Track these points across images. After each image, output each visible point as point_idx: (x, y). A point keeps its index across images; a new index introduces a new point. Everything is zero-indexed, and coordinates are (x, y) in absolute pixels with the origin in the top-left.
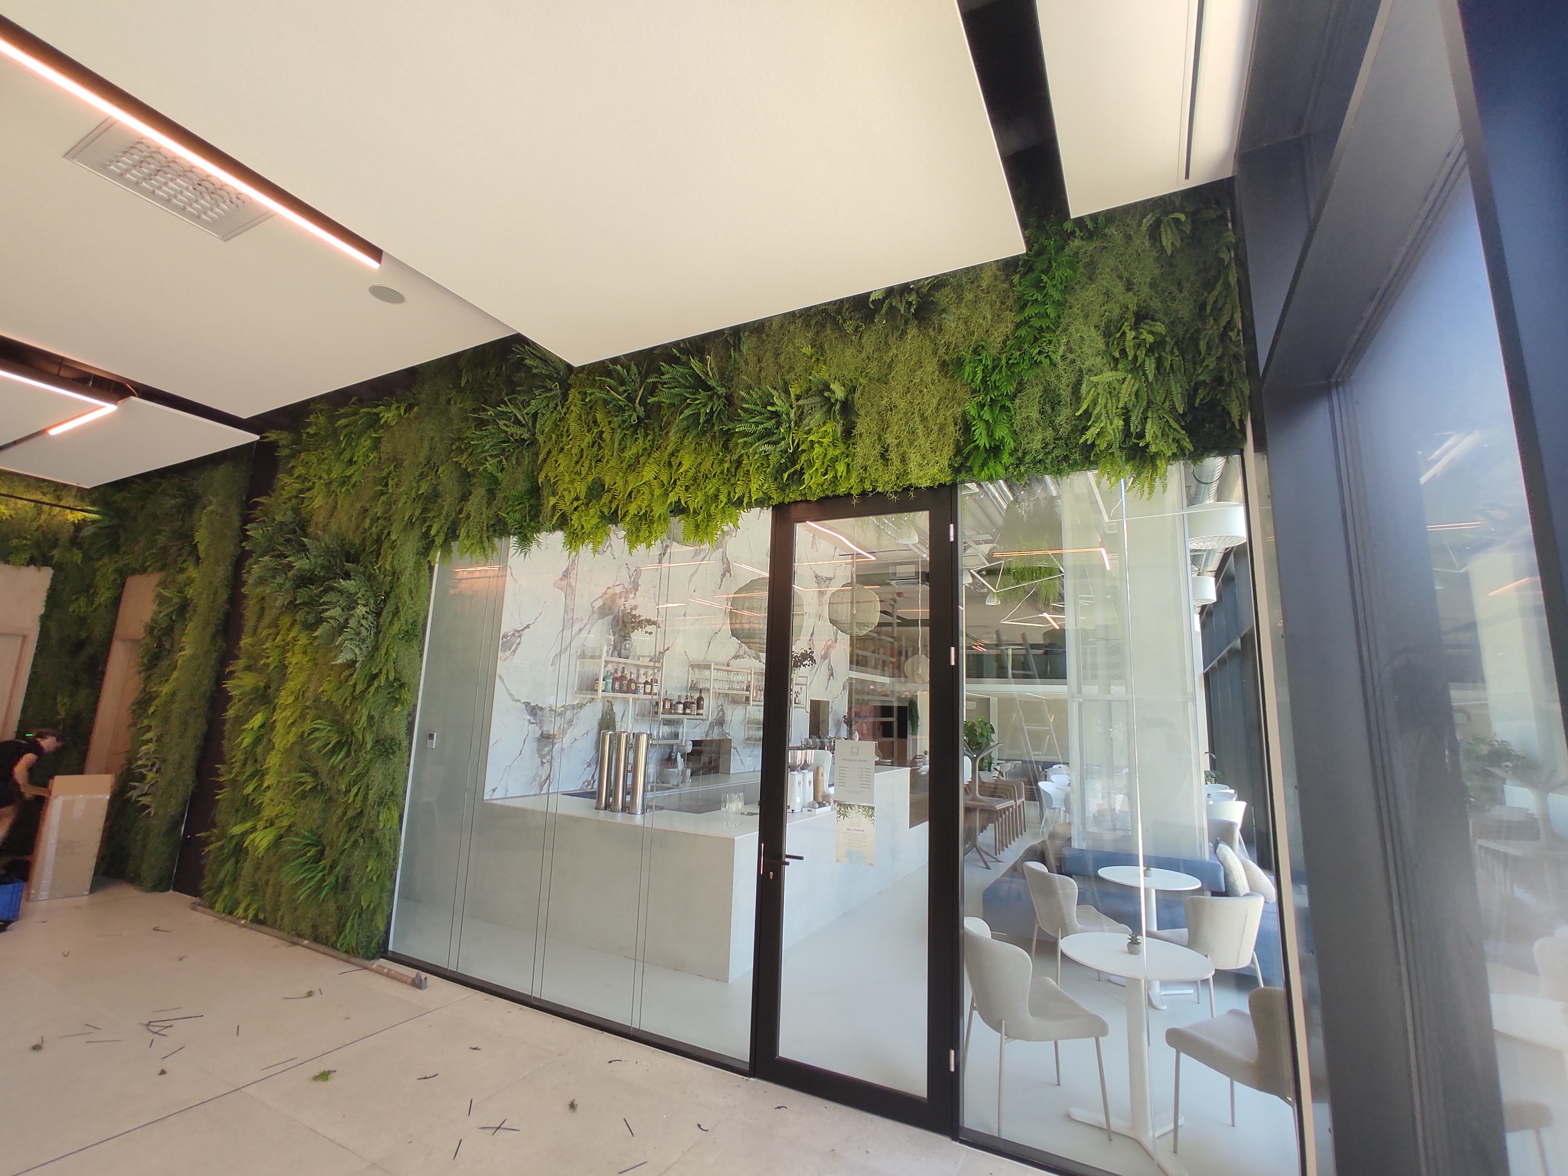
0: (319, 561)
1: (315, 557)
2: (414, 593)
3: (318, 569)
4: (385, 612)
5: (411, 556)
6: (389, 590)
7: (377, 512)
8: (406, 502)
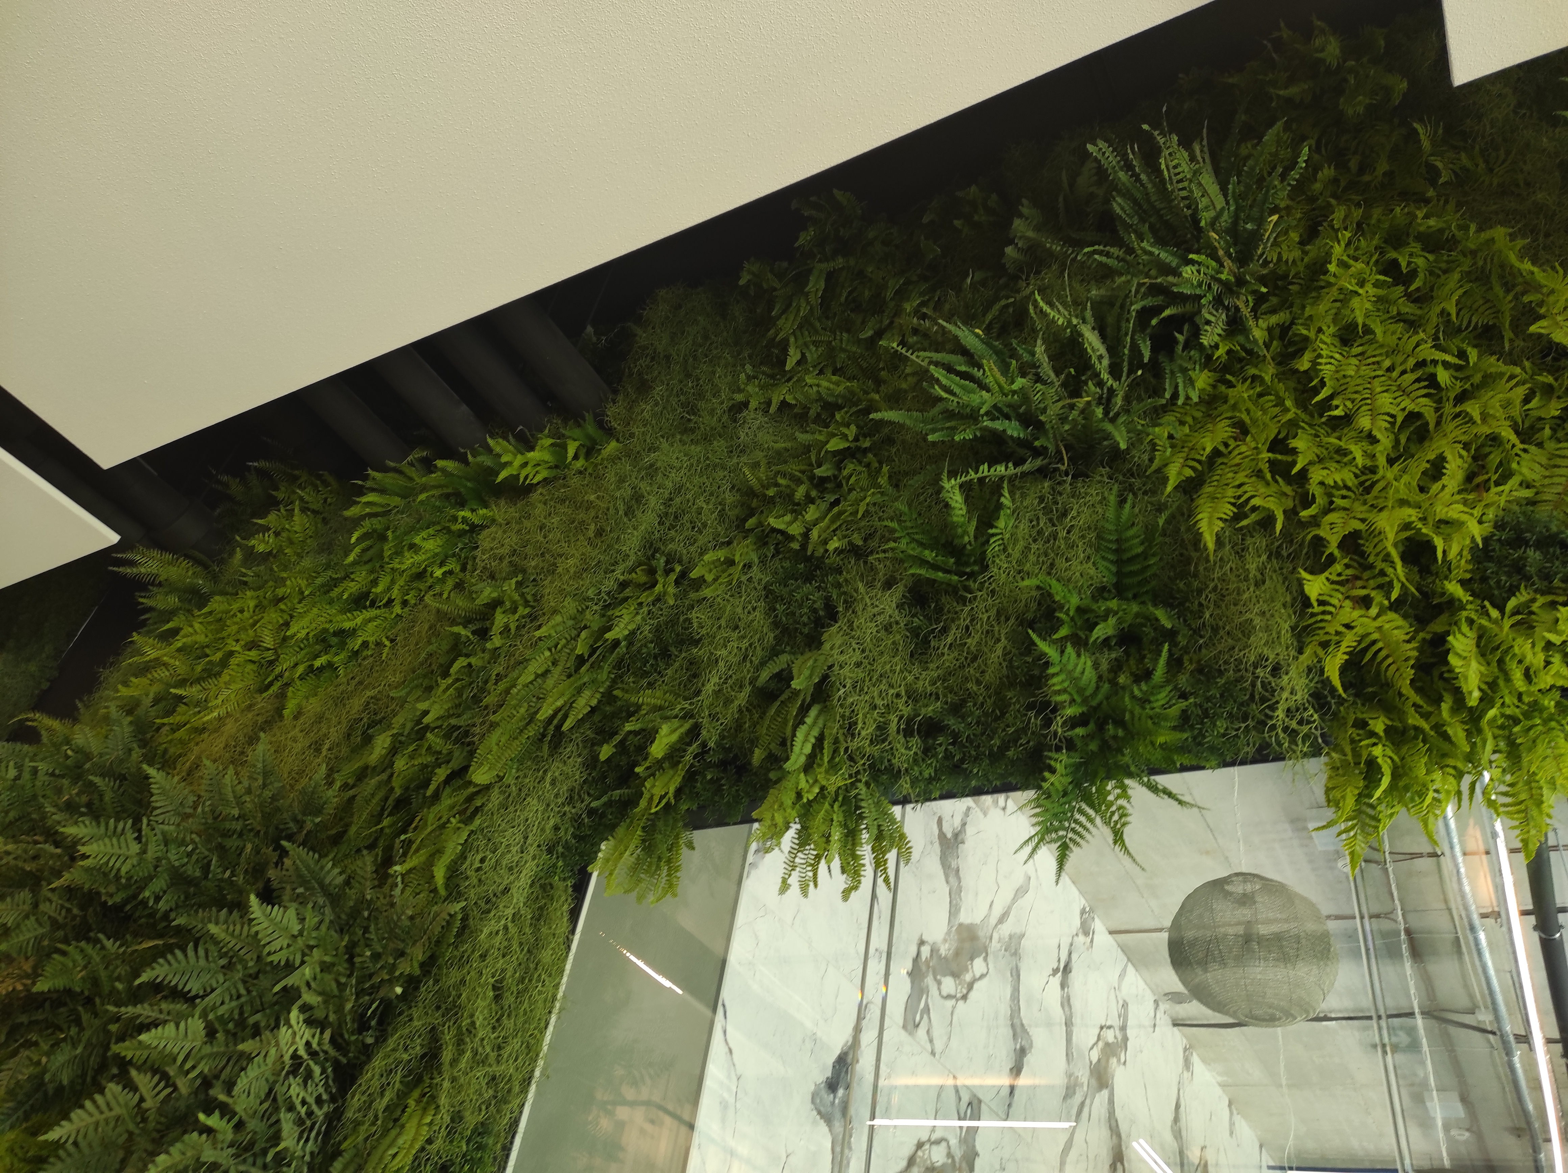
0: (174, 856)
1: (166, 841)
2: (509, 999)
3: (159, 884)
4: (378, 1063)
5: (532, 850)
6: (417, 972)
7: (426, 713)
8: (547, 672)
